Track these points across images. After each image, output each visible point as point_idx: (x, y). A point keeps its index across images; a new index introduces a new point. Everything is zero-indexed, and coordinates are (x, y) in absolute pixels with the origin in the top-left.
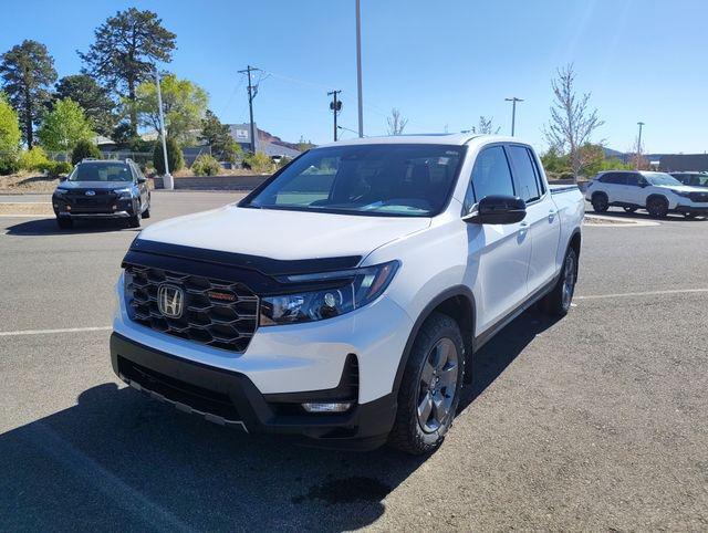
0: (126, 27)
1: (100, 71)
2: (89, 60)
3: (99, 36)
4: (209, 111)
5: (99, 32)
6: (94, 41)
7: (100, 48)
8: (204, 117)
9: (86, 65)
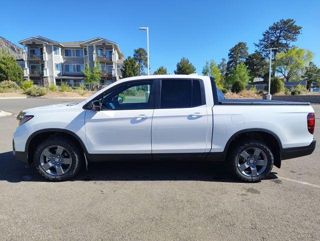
0: (277, 29)
1: (263, 50)
2: (258, 46)
3: (264, 35)
4: (311, 63)
5: (264, 33)
6: (262, 37)
7: (264, 40)
8: (308, 66)
9: (257, 48)
